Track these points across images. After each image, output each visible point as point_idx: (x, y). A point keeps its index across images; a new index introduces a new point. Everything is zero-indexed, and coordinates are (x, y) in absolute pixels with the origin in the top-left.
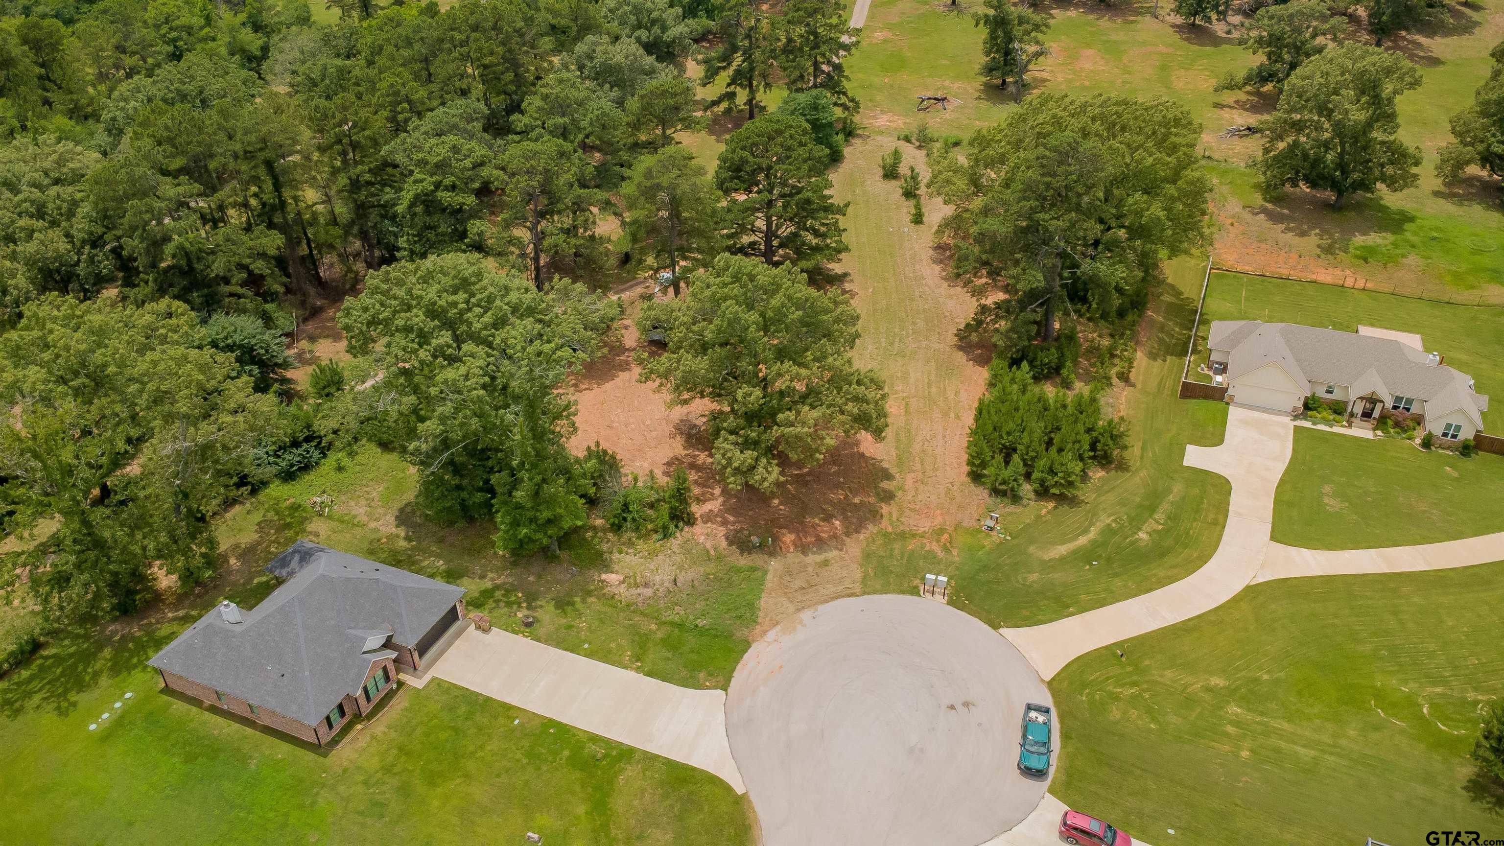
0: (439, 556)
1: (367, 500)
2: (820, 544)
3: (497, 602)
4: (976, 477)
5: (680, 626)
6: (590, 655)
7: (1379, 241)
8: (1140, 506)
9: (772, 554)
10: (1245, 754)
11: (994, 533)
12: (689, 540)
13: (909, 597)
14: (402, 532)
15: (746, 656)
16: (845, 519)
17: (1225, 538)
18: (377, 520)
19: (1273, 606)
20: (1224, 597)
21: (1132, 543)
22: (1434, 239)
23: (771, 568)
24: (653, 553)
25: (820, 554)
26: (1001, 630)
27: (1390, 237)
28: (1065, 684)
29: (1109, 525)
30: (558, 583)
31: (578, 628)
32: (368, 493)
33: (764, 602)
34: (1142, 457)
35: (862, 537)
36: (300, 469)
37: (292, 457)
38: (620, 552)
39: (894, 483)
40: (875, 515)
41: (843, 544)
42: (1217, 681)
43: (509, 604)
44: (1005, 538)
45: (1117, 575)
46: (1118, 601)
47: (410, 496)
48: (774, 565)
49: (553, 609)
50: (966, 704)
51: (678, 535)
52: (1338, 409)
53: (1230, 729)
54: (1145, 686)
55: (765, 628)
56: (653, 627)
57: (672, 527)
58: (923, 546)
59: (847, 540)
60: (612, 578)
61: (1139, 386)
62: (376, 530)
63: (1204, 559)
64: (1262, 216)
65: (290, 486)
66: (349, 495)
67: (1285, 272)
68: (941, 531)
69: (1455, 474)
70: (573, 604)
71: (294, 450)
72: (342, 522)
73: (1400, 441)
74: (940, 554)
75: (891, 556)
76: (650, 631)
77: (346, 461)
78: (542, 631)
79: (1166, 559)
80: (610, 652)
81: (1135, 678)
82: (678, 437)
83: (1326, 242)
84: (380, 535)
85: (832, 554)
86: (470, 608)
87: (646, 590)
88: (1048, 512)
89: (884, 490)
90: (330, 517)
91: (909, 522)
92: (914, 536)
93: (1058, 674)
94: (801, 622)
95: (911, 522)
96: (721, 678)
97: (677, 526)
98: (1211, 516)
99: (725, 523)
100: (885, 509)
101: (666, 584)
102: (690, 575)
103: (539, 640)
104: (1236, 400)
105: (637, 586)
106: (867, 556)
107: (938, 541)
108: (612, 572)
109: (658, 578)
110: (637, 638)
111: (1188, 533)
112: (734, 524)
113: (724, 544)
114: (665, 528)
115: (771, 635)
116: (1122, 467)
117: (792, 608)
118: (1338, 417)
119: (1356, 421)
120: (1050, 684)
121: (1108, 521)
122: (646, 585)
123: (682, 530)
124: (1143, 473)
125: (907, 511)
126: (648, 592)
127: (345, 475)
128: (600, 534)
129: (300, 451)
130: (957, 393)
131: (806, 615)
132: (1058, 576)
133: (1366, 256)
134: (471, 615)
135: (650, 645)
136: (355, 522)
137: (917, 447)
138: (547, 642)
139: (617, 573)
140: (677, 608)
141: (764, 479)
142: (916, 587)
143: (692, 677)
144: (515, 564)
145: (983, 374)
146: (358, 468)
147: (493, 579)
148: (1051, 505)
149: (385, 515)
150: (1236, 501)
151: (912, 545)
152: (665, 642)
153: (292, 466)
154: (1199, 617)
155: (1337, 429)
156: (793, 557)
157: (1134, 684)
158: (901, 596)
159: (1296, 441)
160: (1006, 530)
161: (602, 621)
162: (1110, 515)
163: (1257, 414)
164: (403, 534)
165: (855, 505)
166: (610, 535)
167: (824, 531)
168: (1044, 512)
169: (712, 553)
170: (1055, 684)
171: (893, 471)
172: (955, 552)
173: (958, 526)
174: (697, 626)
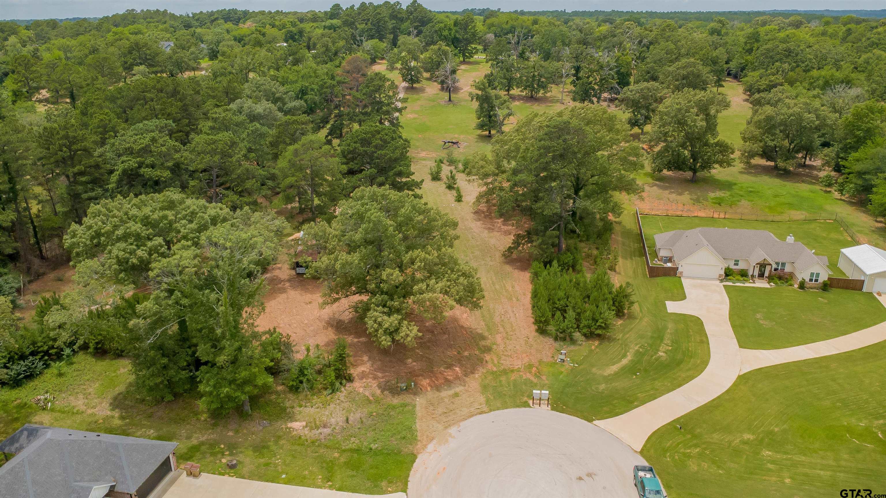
0: (151, 428)
1: (84, 394)
2: (448, 382)
3: (204, 453)
4: (542, 331)
5: (357, 451)
6: (288, 482)
7: (723, 195)
8: (652, 337)
9: (415, 394)
10: (788, 481)
11: (565, 364)
12: (351, 392)
13: (523, 409)
14: (116, 414)
15: (415, 465)
16: (461, 366)
17: (712, 350)
18: (94, 407)
19: (760, 386)
20: (728, 384)
21: (657, 360)
22: (751, 192)
23: (417, 403)
24: (325, 404)
25: (451, 390)
26: (594, 422)
27: (728, 193)
28: (652, 451)
29: (638, 351)
30: (253, 434)
31: (275, 464)
32: (85, 390)
33: (418, 425)
34: (641, 311)
35: (477, 376)
36: (26, 377)
37: (20, 367)
38: (301, 406)
39: (489, 341)
40: (481, 361)
41: (465, 382)
42: (747, 436)
43: (213, 454)
44: (574, 366)
45: (654, 379)
46: (663, 394)
47: (121, 388)
48: (420, 401)
49: (251, 453)
50: (589, 475)
51: (343, 389)
52: (744, 274)
53: (770, 466)
54: (704, 446)
55: (425, 443)
56: (336, 455)
57: (337, 384)
58: (521, 377)
59: (467, 379)
60: (297, 425)
61: (623, 274)
62: (93, 415)
63: (705, 363)
64: (655, 187)
65: (17, 391)
66: (69, 393)
67: (679, 213)
68: (530, 367)
69: (826, 301)
70: (268, 447)
71: (22, 362)
72: (63, 412)
73: (785, 287)
74: (535, 380)
75: (501, 386)
76: (334, 458)
77: (64, 369)
78: (245, 471)
79: (682, 366)
80: (304, 478)
81: (695, 442)
82: (330, 329)
83: (695, 197)
84: (97, 418)
85: (459, 389)
86: (181, 461)
87: (325, 430)
88: (597, 347)
89: (484, 346)
90: (52, 410)
91: (507, 363)
92: (512, 371)
93: (645, 446)
94: (450, 435)
95: (508, 363)
96: (399, 484)
97: (341, 383)
98: (698, 339)
99: (375, 378)
100: (487, 357)
101: (341, 424)
102: (358, 415)
103: (243, 477)
104: (684, 274)
105: (317, 428)
106: (485, 388)
107: (530, 372)
108: (296, 421)
109: (333, 421)
110: (325, 465)
111: (688, 350)
112: (383, 377)
113: (378, 392)
114: (332, 384)
115: (430, 447)
116: (631, 317)
117: (441, 427)
118: (746, 278)
119: (756, 280)
120: (642, 453)
121: (637, 348)
122: (325, 426)
123: (345, 386)
124: (646, 319)
125: (503, 357)
126: (327, 431)
127: (65, 379)
128: (282, 396)
129: (27, 362)
130: (513, 287)
131: (453, 430)
132: (618, 384)
133: (719, 202)
134: (182, 466)
135: (336, 468)
136: (75, 411)
137: (497, 319)
138: (250, 478)
139: (301, 421)
140: (353, 439)
141: (407, 335)
142: (526, 402)
143: (376, 486)
144: (215, 425)
145: (527, 275)
146: (75, 374)
147: (198, 438)
148: (597, 343)
149: (101, 403)
150: (709, 329)
151: (513, 377)
152: (348, 464)
153: (19, 374)
154: (719, 397)
155: (747, 285)
156: (431, 394)
157: (696, 446)
158: (518, 409)
159: (728, 293)
160: (573, 361)
161: (294, 457)
162: (637, 344)
163: (699, 281)
164: (117, 415)
165: (466, 357)
166: (290, 396)
167: (449, 374)
168: (593, 347)
169: (371, 398)
170: (645, 452)
171: (486, 334)
172: (544, 378)
173: (540, 361)
174: (371, 449)
